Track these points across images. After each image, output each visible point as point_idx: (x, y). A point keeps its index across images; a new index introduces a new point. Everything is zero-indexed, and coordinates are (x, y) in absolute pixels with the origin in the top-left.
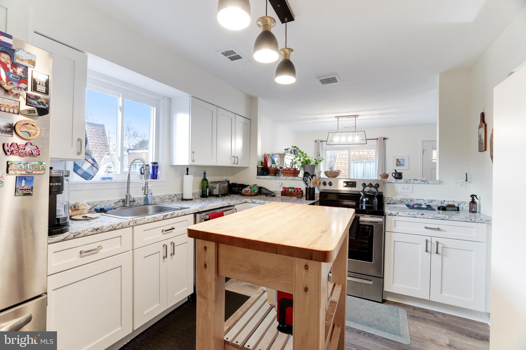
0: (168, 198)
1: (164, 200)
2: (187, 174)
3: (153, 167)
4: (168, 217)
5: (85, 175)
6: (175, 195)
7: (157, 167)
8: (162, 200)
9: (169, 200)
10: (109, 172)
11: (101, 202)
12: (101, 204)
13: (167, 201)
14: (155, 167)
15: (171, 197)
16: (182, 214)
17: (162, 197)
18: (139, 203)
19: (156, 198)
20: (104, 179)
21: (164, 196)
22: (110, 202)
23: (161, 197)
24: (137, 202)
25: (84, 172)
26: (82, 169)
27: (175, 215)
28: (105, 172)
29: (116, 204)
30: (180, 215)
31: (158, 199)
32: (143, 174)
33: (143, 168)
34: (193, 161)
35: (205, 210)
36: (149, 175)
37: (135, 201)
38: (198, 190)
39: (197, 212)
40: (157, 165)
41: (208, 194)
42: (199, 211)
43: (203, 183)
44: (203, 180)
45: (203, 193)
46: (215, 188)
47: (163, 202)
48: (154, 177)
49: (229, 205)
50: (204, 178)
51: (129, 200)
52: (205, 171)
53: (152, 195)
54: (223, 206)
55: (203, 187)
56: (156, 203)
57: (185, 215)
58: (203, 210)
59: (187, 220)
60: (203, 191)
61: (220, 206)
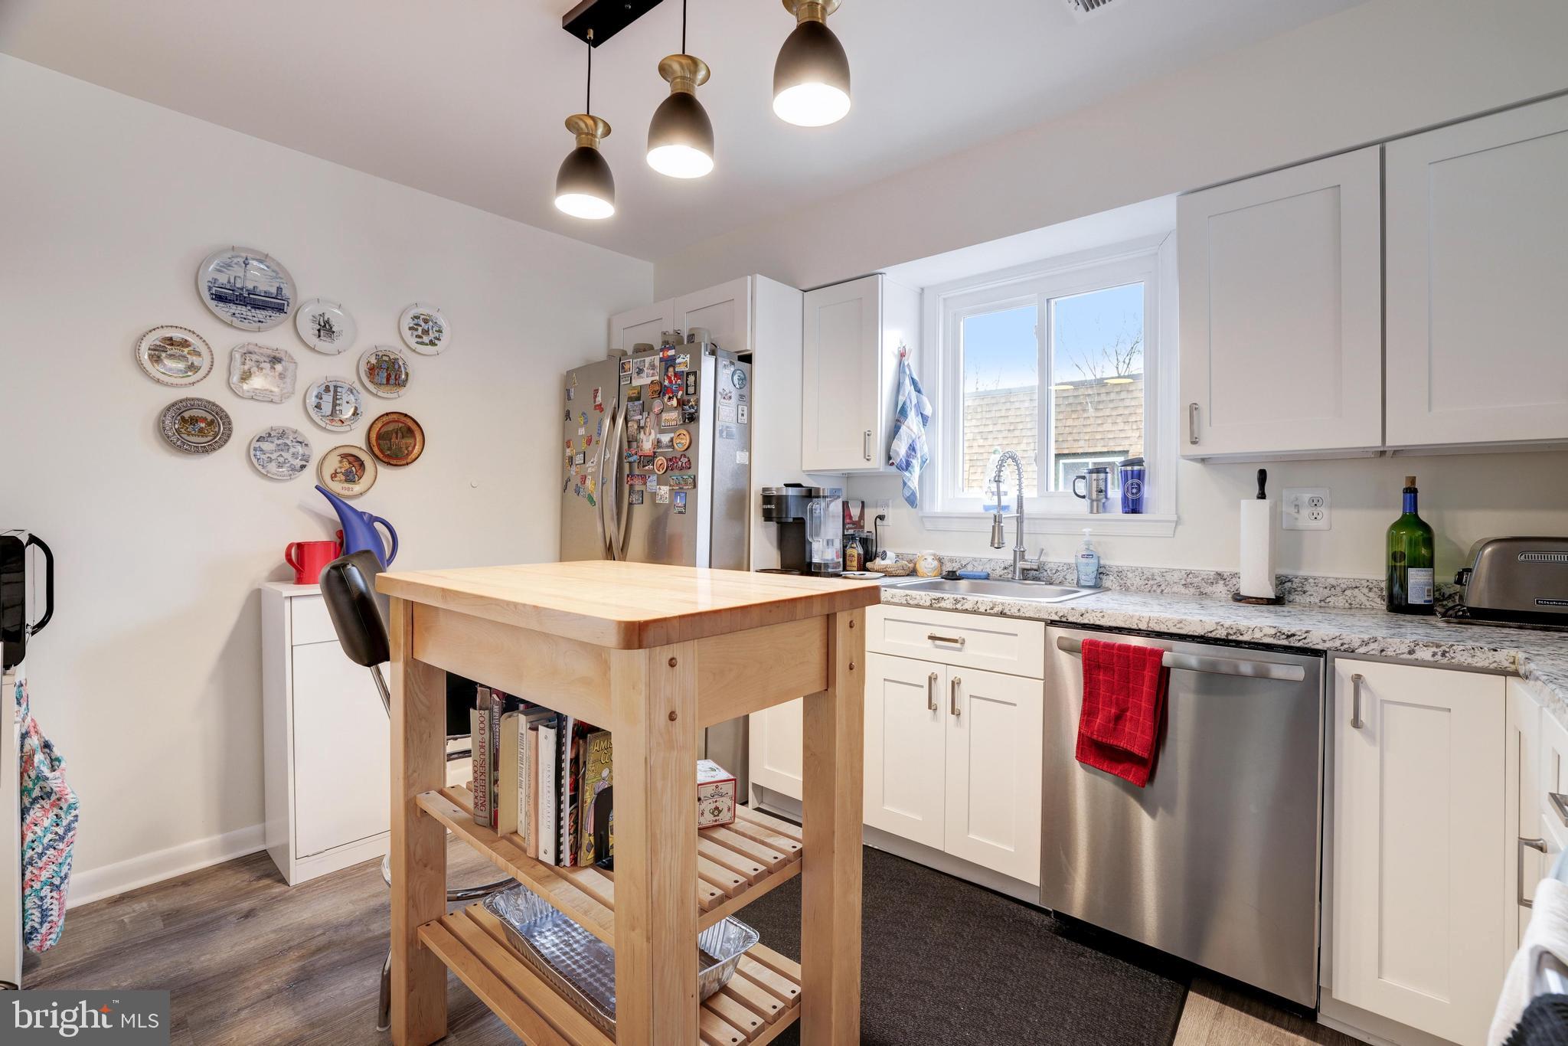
0: (1183, 582)
1: (1163, 587)
2: (1262, 496)
3: (1126, 476)
4: (943, 604)
6: (1219, 574)
7: (1140, 475)
8: (1151, 582)
9: (1183, 590)
11: (975, 559)
12: (976, 564)
13: (1175, 589)
14: (1135, 475)
15: (1196, 580)
16: (992, 609)
17: (1153, 575)
18: (1067, 577)
19: (1130, 575)
20: (986, 509)
21: (1164, 570)
22: (993, 563)
23: (1148, 574)
24: (1063, 574)
25: (911, 492)
27: (968, 606)
28: (986, 493)
29: (1006, 571)
30: (984, 611)
31: (1138, 578)
32: (1084, 497)
33: (1084, 478)
34: (1194, 443)
35: (1098, 623)
36: (1104, 500)
37: (1054, 572)
38: (1379, 573)
39: (1057, 618)
40: (1136, 468)
41: (1415, 597)
42: (1064, 619)
43: (1392, 538)
44: (1397, 526)
45: (1390, 588)
46: (1469, 570)
47: (1159, 591)
48: (1133, 506)
49: (1285, 642)
50: (1404, 515)
51: (1020, 565)
52: (1413, 480)
53: (1096, 561)
54: (1228, 634)
55: (1395, 557)
56: (1125, 589)
57: (1002, 614)
58: (1086, 621)
59: (1016, 635)
60: (1391, 580)
61: (1199, 631)
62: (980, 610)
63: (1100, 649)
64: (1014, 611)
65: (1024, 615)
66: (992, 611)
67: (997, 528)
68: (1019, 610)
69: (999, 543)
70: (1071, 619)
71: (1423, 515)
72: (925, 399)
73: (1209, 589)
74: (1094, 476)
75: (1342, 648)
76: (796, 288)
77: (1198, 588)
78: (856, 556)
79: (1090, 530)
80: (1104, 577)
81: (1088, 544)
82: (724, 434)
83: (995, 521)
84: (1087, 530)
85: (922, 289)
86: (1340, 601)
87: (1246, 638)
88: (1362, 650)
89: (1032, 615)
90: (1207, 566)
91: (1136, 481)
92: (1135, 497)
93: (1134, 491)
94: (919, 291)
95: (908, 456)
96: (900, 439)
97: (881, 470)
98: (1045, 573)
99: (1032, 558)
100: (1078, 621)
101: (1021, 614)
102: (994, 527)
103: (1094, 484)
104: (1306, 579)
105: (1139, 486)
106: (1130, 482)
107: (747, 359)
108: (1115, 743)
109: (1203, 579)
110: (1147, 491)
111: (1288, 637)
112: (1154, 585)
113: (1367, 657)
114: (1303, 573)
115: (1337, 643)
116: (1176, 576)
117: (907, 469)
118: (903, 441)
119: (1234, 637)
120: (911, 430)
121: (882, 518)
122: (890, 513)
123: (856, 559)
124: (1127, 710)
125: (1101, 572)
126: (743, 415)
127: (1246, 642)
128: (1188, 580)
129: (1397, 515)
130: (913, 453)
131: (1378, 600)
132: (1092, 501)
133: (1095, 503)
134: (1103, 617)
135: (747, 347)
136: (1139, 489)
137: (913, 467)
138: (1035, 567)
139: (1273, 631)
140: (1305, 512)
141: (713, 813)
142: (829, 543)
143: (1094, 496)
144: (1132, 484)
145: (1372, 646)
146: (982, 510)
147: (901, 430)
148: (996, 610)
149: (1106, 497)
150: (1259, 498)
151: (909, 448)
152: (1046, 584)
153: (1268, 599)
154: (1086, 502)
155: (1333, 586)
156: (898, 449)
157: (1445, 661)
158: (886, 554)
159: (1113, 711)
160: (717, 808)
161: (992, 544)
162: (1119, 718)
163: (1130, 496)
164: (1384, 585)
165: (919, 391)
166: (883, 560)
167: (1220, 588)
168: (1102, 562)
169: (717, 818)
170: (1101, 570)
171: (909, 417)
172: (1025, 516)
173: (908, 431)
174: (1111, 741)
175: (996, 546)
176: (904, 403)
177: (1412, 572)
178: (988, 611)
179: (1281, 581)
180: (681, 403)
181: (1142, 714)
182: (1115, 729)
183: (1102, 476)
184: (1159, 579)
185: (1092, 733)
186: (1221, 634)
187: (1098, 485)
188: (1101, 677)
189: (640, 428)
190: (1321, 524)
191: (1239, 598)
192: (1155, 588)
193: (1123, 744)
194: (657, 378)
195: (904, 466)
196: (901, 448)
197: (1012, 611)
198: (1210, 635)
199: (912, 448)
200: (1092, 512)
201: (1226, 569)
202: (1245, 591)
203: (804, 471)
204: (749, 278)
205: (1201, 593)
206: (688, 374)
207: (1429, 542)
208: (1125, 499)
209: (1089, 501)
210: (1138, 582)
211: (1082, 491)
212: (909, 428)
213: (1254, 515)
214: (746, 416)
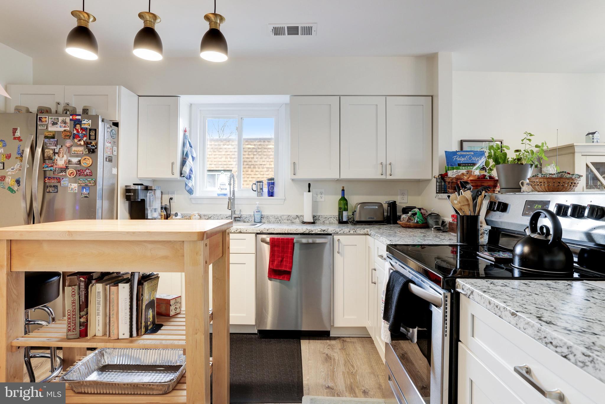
0: (287, 219)
1: (281, 221)
2: (309, 191)
3: (269, 184)
5: (190, 190)
6: (297, 216)
7: (273, 184)
8: (277, 220)
9: (287, 221)
10: (221, 189)
11: (214, 215)
12: (215, 216)
13: (285, 221)
14: (272, 184)
15: (291, 218)
17: (278, 217)
18: (249, 220)
19: (271, 218)
20: (219, 195)
21: (281, 215)
23: (276, 217)
24: (248, 218)
25: (190, 188)
26: (188, 186)
28: (219, 189)
30: (233, 232)
31: (273, 219)
32: (255, 191)
33: (255, 184)
34: (294, 174)
35: (273, 232)
36: (262, 192)
37: (245, 218)
38: (336, 214)
39: (259, 232)
40: (272, 181)
41: (345, 219)
42: (262, 232)
43: (339, 204)
44: (340, 200)
45: (339, 218)
46: (355, 211)
47: (280, 222)
48: (271, 194)
49: (323, 233)
50: (342, 197)
51: (234, 216)
52: (343, 187)
53: (260, 213)
54: (309, 232)
55: (340, 208)
56: (269, 222)
57: (240, 232)
58: (269, 232)
59: (245, 239)
60: (339, 215)
61: (302, 232)
62: (232, 232)
63: (276, 240)
64: (245, 231)
65: (248, 232)
66: (236, 232)
67: (230, 202)
68: (246, 230)
69: (230, 208)
70: (264, 232)
71: (346, 197)
72: (193, 150)
73: (294, 221)
74: (259, 183)
75: (336, 233)
76: (135, 93)
77: (291, 220)
78: (163, 215)
79: (259, 202)
80: (262, 219)
81: (258, 207)
82: (108, 159)
83: (229, 200)
84: (257, 203)
85: (191, 104)
86: (327, 222)
87: (313, 232)
88: (340, 233)
89: (251, 232)
90: (294, 213)
91: (272, 186)
92: (272, 191)
93: (272, 189)
94: (190, 105)
95: (190, 173)
96: (186, 166)
97: (179, 179)
98: (242, 219)
99: (238, 214)
100: (266, 232)
101: (247, 232)
102: (229, 202)
103: (259, 186)
104: (319, 216)
105: (273, 187)
106: (270, 186)
107: (116, 124)
108: (281, 269)
109: (293, 218)
110: (276, 190)
111: (324, 231)
112: (278, 220)
113: (341, 234)
114: (319, 214)
115: (334, 232)
116: (285, 217)
117: (190, 179)
118: (188, 168)
119: (311, 233)
120: (190, 163)
121: (171, 199)
122: (175, 197)
123: (163, 217)
124: (284, 258)
125: (262, 217)
126: (115, 151)
127: (314, 234)
128: (289, 218)
129: (340, 197)
130: (192, 172)
131: (336, 221)
132: (258, 192)
133: (259, 193)
134: (274, 230)
135: (117, 120)
136: (273, 188)
137: (192, 178)
138: (239, 216)
139: (320, 230)
140: (319, 196)
141: (175, 310)
142: (155, 210)
143: (259, 191)
144: (271, 187)
145: (342, 231)
146: (216, 195)
147: (186, 162)
148: (238, 231)
149: (263, 191)
150: (308, 192)
151: (190, 170)
152: (244, 222)
153: (312, 222)
154: (256, 193)
155: (326, 218)
156: (186, 171)
157: (355, 233)
158: (177, 214)
159: (280, 259)
160: (176, 308)
161: (228, 208)
162: (282, 261)
163: (270, 190)
164: (337, 216)
165: (191, 147)
166: (176, 216)
167: (297, 220)
168: (263, 214)
169: (176, 311)
170: (262, 216)
171: (189, 158)
172: (235, 198)
173: (189, 163)
174: (280, 269)
175: (230, 209)
176: (187, 152)
177: (344, 212)
178: (235, 232)
179: (314, 217)
180: (86, 144)
181: (289, 258)
182: (281, 265)
183: (261, 184)
184: (280, 218)
185: (274, 267)
186: (307, 232)
187: (260, 187)
188: (276, 249)
189: (55, 153)
190: (323, 200)
191: (304, 223)
192: (278, 221)
193: (283, 269)
194: (68, 129)
195: (188, 177)
196: (186, 170)
197: (244, 231)
198: (305, 233)
199: (191, 170)
200: (258, 196)
201: (299, 214)
202: (305, 220)
203: (138, 178)
204: (117, 87)
205: (292, 222)
206: (90, 130)
207: (347, 204)
208: (269, 191)
209: (257, 192)
210: (273, 220)
211: (255, 189)
212: (189, 162)
213: (307, 197)
214: (116, 151)
